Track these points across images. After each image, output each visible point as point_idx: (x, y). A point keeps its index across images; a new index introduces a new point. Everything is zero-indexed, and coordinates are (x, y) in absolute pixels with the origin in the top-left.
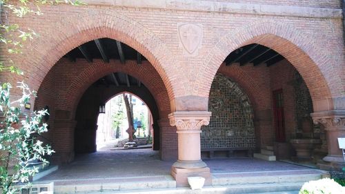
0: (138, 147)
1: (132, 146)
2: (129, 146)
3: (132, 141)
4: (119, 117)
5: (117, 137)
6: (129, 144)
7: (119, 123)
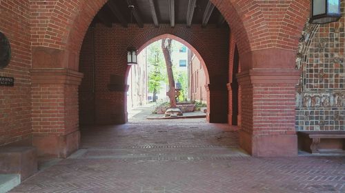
0: (184, 115)
1: (175, 114)
2: (172, 115)
3: (176, 107)
4: (156, 78)
5: (154, 100)
6: (172, 112)
7: (155, 85)
